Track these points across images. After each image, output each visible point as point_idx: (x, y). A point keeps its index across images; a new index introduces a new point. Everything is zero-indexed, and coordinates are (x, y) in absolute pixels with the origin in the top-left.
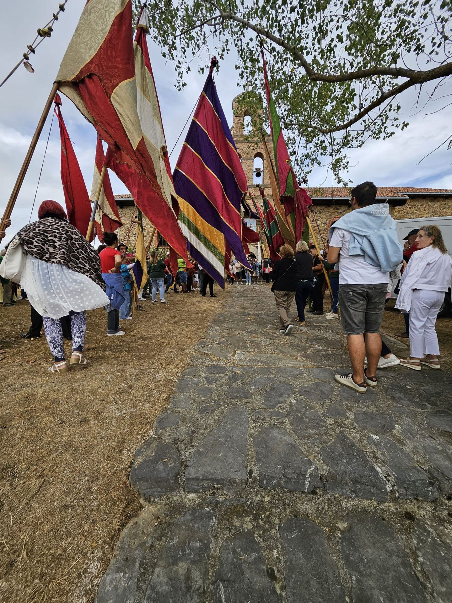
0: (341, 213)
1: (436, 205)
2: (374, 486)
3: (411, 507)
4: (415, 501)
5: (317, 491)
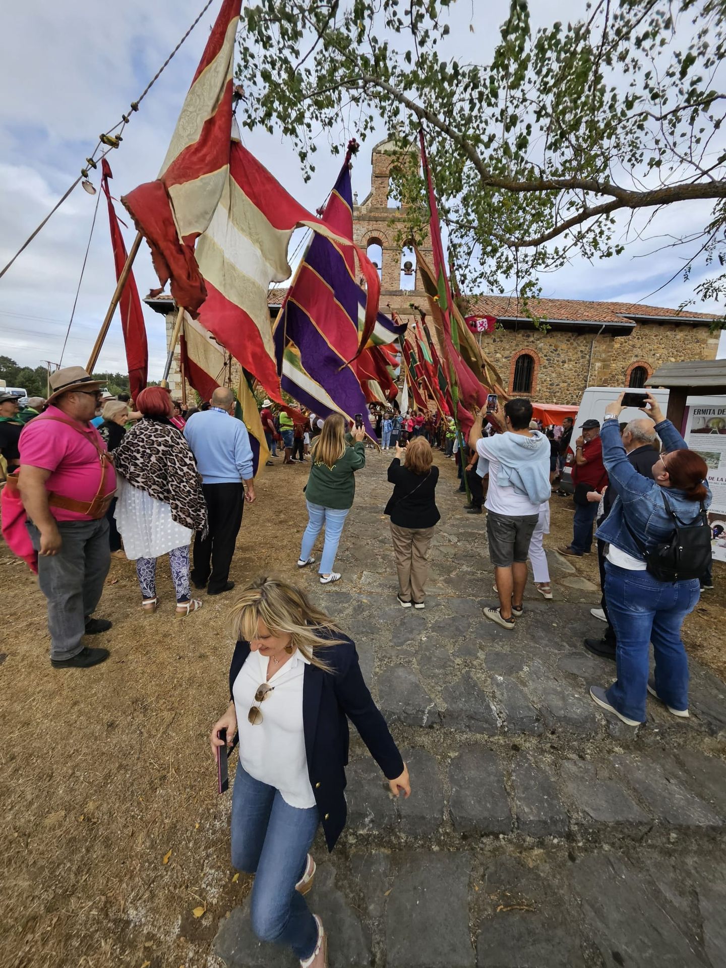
0: (533, 342)
1: (678, 337)
2: (486, 722)
3: (518, 740)
4: (523, 736)
5: (435, 726)
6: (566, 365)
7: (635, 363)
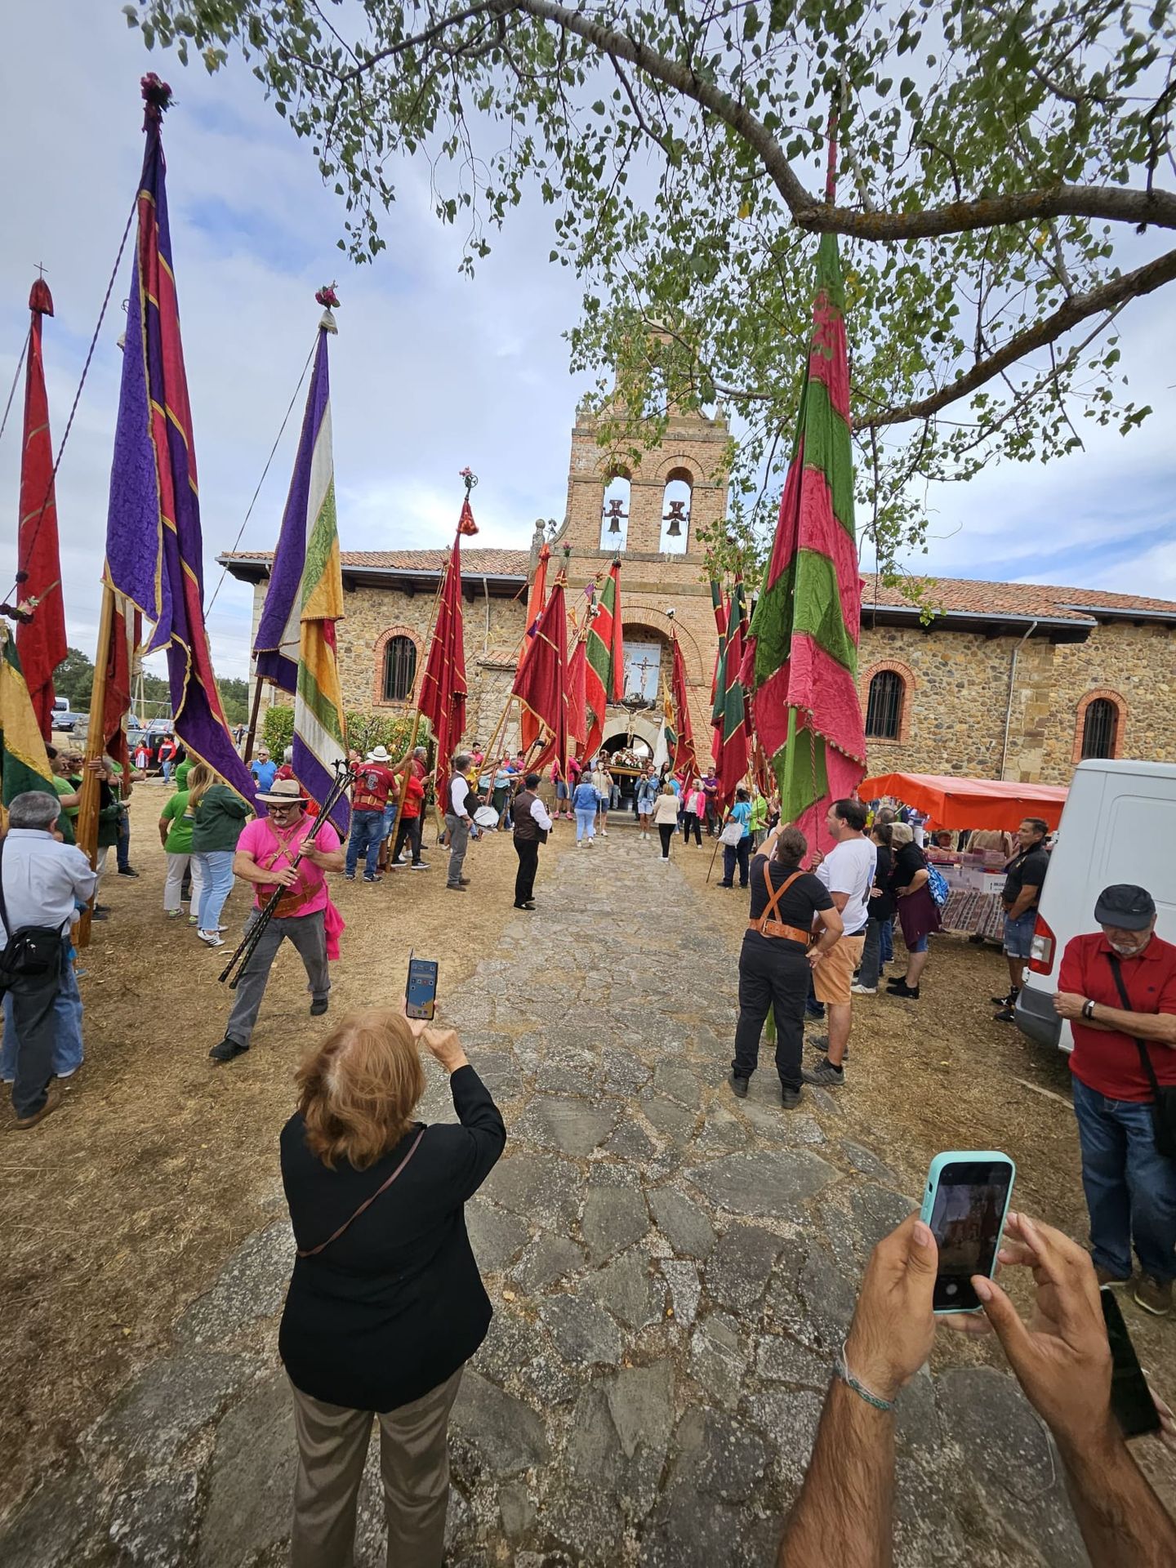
0: (901, 649)
1: (1172, 647)
6: (965, 692)
7: (1091, 692)
